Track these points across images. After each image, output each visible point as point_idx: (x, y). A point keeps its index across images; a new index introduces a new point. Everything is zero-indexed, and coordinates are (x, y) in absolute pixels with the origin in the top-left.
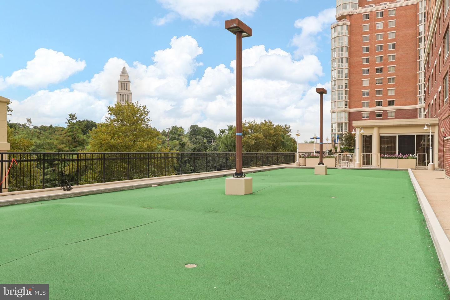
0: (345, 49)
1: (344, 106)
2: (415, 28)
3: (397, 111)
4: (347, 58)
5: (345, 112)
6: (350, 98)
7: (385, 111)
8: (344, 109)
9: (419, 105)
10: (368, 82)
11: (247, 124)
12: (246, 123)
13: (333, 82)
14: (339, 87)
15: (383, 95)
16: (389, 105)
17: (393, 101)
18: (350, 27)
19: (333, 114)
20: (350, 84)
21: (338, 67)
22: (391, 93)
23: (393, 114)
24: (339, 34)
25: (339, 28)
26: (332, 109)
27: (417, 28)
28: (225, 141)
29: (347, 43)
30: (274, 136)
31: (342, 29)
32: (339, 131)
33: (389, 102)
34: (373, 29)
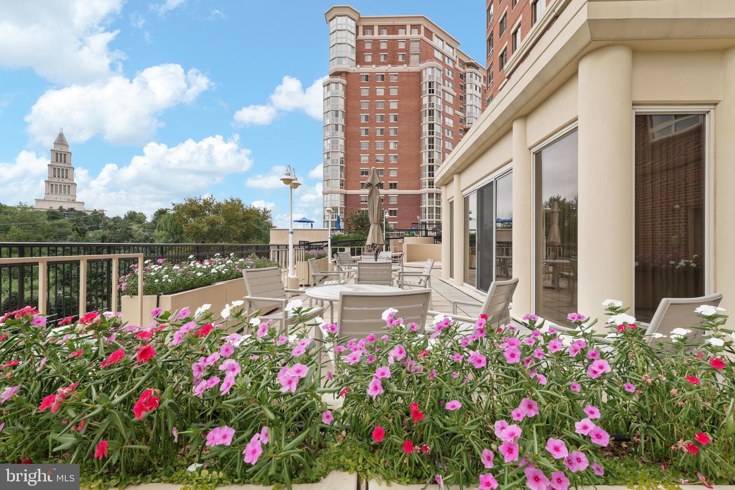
0: (340, 114)
1: (339, 186)
2: (418, 99)
3: (400, 195)
4: (343, 126)
5: (341, 194)
6: (346, 177)
7: (386, 195)
8: (339, 189)
9: (423, 190)
10: (367, 158)
11: (202, 201)
12: (200, 199)
13: (326, 155)
14: (333, 161)
15: (385, 176)
16: (391, 188)
17: (395, 184)
18: (347, 88)
19: (325, 195)
20: (346, 159)
21: (332, 136)
22: (393, 174)
23: (396, 199)
24: (332, 93)
25: (333, 86)
26: (324, 189)
27: (420, 100)
28: (164, 226)
29: (343, 107)
30: (244, 220)
31: (337, 88)
32: (332, 218)
33: (391, 185)
34: (373, 95)
